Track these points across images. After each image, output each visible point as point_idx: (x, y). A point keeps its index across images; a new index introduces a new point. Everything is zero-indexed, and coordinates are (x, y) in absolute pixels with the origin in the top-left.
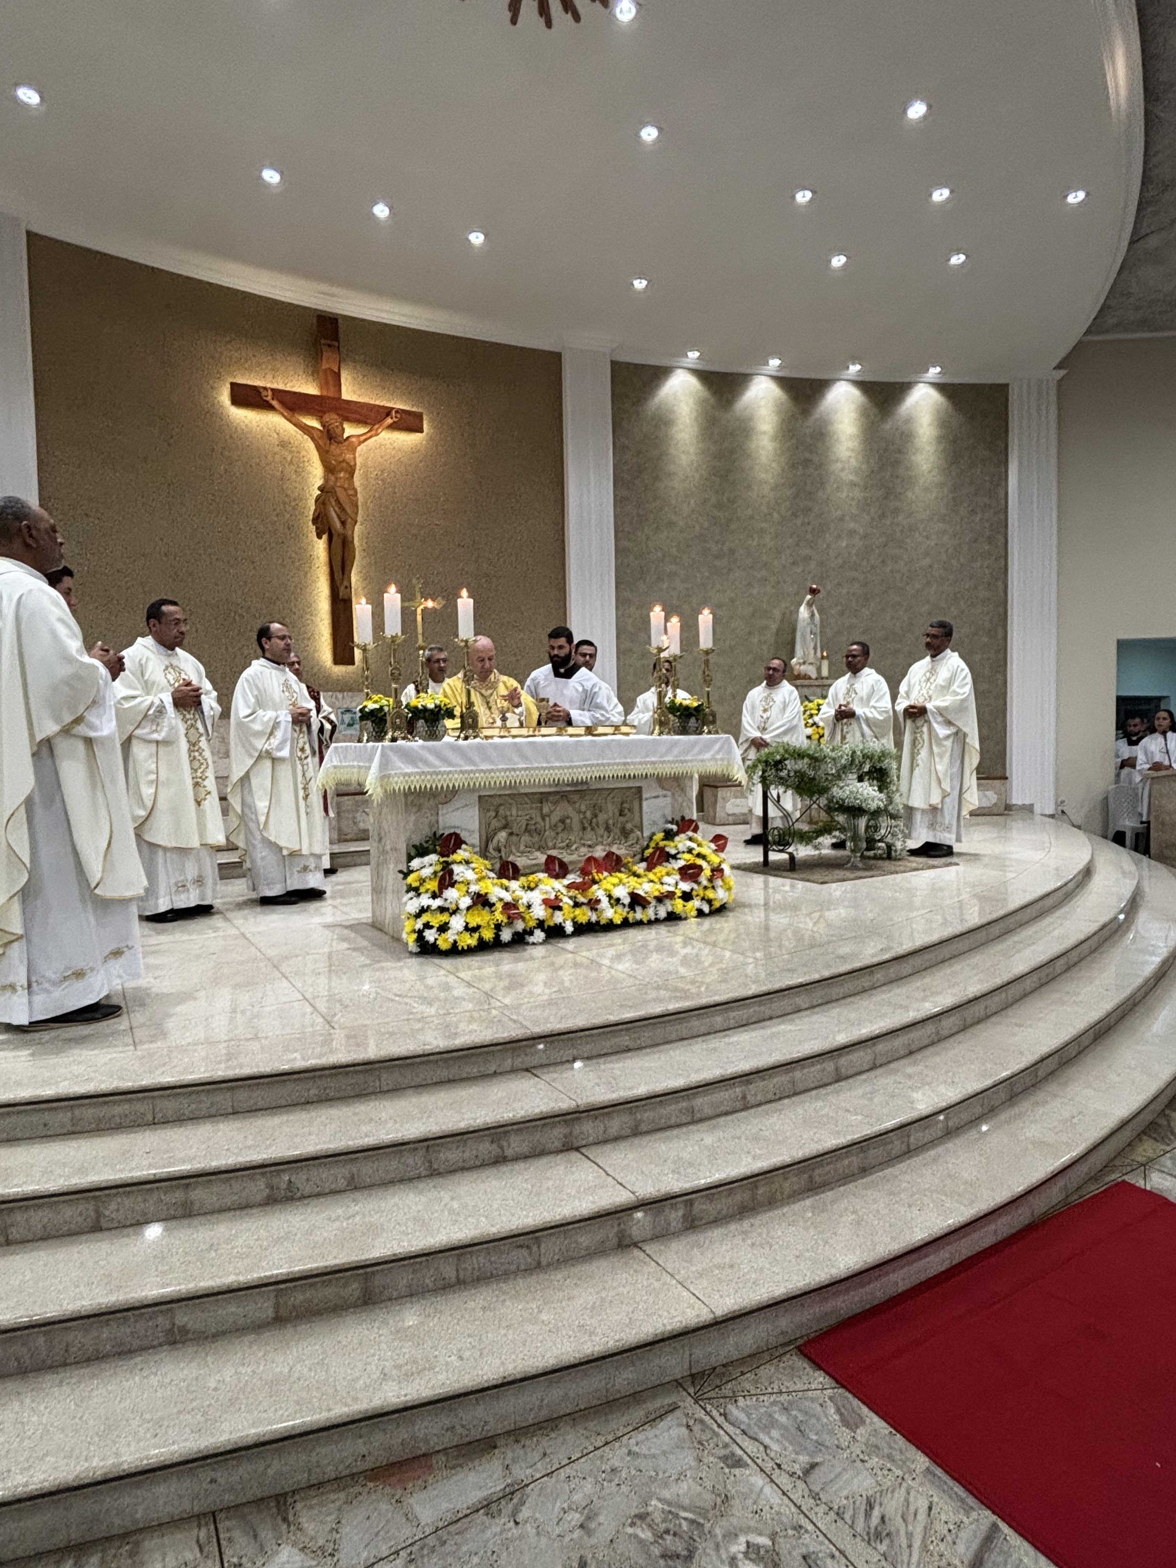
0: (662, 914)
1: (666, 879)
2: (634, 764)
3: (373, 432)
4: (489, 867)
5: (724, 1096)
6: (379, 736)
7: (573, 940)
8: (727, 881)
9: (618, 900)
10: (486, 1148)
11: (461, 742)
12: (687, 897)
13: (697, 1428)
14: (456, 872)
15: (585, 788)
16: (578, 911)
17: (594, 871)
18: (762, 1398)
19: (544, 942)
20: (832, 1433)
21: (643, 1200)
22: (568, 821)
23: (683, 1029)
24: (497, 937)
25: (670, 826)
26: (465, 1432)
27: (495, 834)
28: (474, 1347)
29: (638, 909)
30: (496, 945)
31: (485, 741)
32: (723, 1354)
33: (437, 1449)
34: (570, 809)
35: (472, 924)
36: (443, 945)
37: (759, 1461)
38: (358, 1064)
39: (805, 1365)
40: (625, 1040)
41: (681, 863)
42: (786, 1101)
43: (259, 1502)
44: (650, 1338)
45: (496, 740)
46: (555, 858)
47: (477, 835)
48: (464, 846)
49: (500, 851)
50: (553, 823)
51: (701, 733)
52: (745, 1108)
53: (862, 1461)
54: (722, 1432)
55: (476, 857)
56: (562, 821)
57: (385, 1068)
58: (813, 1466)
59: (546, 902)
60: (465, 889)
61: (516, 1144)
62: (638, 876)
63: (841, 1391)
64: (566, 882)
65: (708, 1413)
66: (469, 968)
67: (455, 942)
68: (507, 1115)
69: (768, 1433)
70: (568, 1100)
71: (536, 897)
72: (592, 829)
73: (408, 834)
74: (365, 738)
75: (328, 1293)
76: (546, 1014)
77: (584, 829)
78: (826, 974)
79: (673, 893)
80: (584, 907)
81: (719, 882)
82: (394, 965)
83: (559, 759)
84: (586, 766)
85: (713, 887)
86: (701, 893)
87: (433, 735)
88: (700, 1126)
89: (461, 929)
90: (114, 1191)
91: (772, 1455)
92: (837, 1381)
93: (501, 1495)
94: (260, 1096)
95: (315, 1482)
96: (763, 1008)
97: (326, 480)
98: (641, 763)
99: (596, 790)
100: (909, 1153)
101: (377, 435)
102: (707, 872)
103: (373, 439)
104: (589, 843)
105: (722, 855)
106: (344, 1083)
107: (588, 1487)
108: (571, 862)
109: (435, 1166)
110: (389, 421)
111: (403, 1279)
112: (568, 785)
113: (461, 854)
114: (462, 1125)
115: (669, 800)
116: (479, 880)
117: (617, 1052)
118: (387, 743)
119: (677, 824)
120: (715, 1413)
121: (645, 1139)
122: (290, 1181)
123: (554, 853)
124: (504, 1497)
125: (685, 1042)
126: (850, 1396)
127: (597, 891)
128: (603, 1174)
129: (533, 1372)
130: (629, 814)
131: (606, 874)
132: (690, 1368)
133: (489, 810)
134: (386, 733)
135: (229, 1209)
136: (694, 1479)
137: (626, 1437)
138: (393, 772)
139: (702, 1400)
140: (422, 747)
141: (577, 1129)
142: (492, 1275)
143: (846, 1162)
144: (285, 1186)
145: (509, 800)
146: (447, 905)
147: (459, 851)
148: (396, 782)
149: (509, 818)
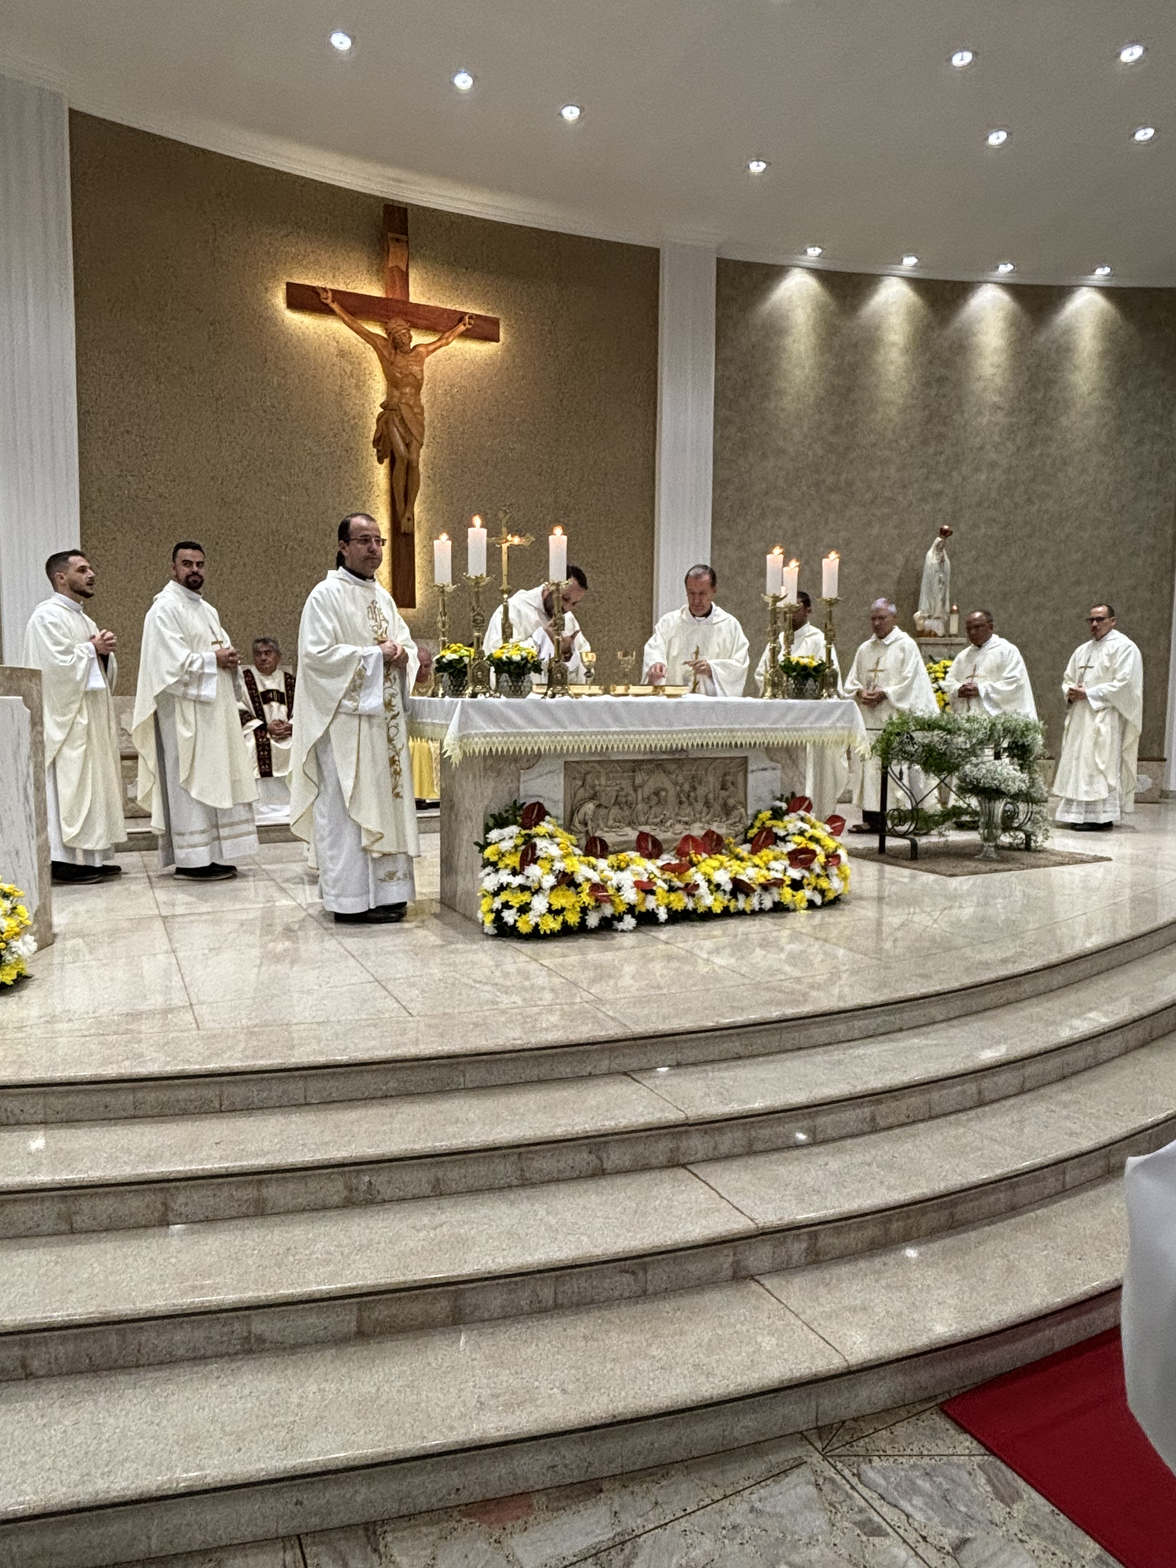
0: (768, 904)
1: (774, 864)
2: (742, 730)
3: (443, 341)
4: (575, 842)
5: (851, 1117)
6: (457, 691)
7: (667, 928)
8: (843, 869)
9: (718, 886)
10: (583, 1159)
11: (548, 700)
12: (797, 885)
13: (827, 1488)
14: (538, 848)
15: (683, 756)
16: (673, 897)
17: (692, 852)
18: (900, 1459)
19: (635, 930)
20: (983, 1505)
21: (763, 1228)
22: (663, 794)
23: (799, 1037)
24: (583, 920)
25: (778, 804)
26: (567, 1472)
27: (581, 805)
28: (578, 1380)
29: (741, 897)
30: (581, 930)
31: (574, 700)
32: (854, 1406)
33: (537, 1487)
34: (666, 780)
35: (556, 906)
36: (524, 927)
37: (901, 1531)
38: (442, 1057)
39: (948, 1426)
40: (736, 1046)
41: (791, 847)
42: (921, 1125)
43: (347, 1529)
44: (776, 1385)
45: (584, 698)
46: (647, 835)
47: (561, 805)
48: (547, 818)
49: (586, 825)
50: (646, 794)
51: (819, 697)
52: (875, 1130)
53: (1021, 1541)
54: (856, 1495)
55: (561, 830)
56: (657, 794)
57: (470, 1063)
58: (965, 1542)
59: (638, 884)
60: (548, 866)
61: (615, 1157)
62: (742, 859)
63: (991, 1458)
64: (660, 863)
65: (839, 1472)
66: (552, 955)
67: (537, 925)
68: (609, 1124)
69: (910, 1501)
70: (675, 1111)
71: (626, 879)
72: (690, 804)
73: (486, 802)
74: (441, 692)
75: (416, 1309)
76: (646, 1011)
77: (681, 803)
78: (968, 981)
79: (782, 881)
80: (680, 892)
81: (834, 870)
82: (469, 947)
83: (657, 723)
84: (687, 731)
85: (827, 876)
86: (813, 881)
87: (517, 691)
88: (821, 1149)
89: (544, 911)
90: (183, 1183)
91: (916, 1525)
92: (987, 1448)
93: (611, 1544)
94: (334, 1086)
95: (406, 1512)
96: (892, 1018)
97: (390, 396)
98: (749, 730)
99: (695, 759)
100: (1064, 1192)
101: (447, 344)
102: (821, 858)
103: (443, 349)
104: (686, 819)
105: (839, 839)
106: (425, 1076)
107: (707, 1544)
108: (666, 841)
109: (528, 1175)
110: (462, 328)
111: (496, 1300)
112: (664, 753)
113: (545, 827)
114: (559, 1132)
115: (779, 773)
116: (564, 857)
117: (725, 1060)
118: (467, 699)
119: (787, 801)
120: (846, 1472)
121: (761, 1160)
122: (370, 1183)
123: (646, 829)
124: (614, 1546)
125: (802, 1053)
126: (1003, 1467)
127: (696, 876)
128: (717, 1196)
129: (646, 1412)
130: (732, 788)
131: (705, 855)
132: (817, 1420)
133: (575, 778)
134: (465, 687)
135: (304, 1211)
136: (827, 1545)
137: (747, 1492)
138: (473, 732)
139: (831, 1456)
140: (506, 705)
141: (684, 1144)
142: (592, 1301)
143: (992, 1199)
144: (364, 1188)
145: (598, 767)
146: (529, 884)
147: (542, 823)
148: (477, 744)
149: (597, 788)
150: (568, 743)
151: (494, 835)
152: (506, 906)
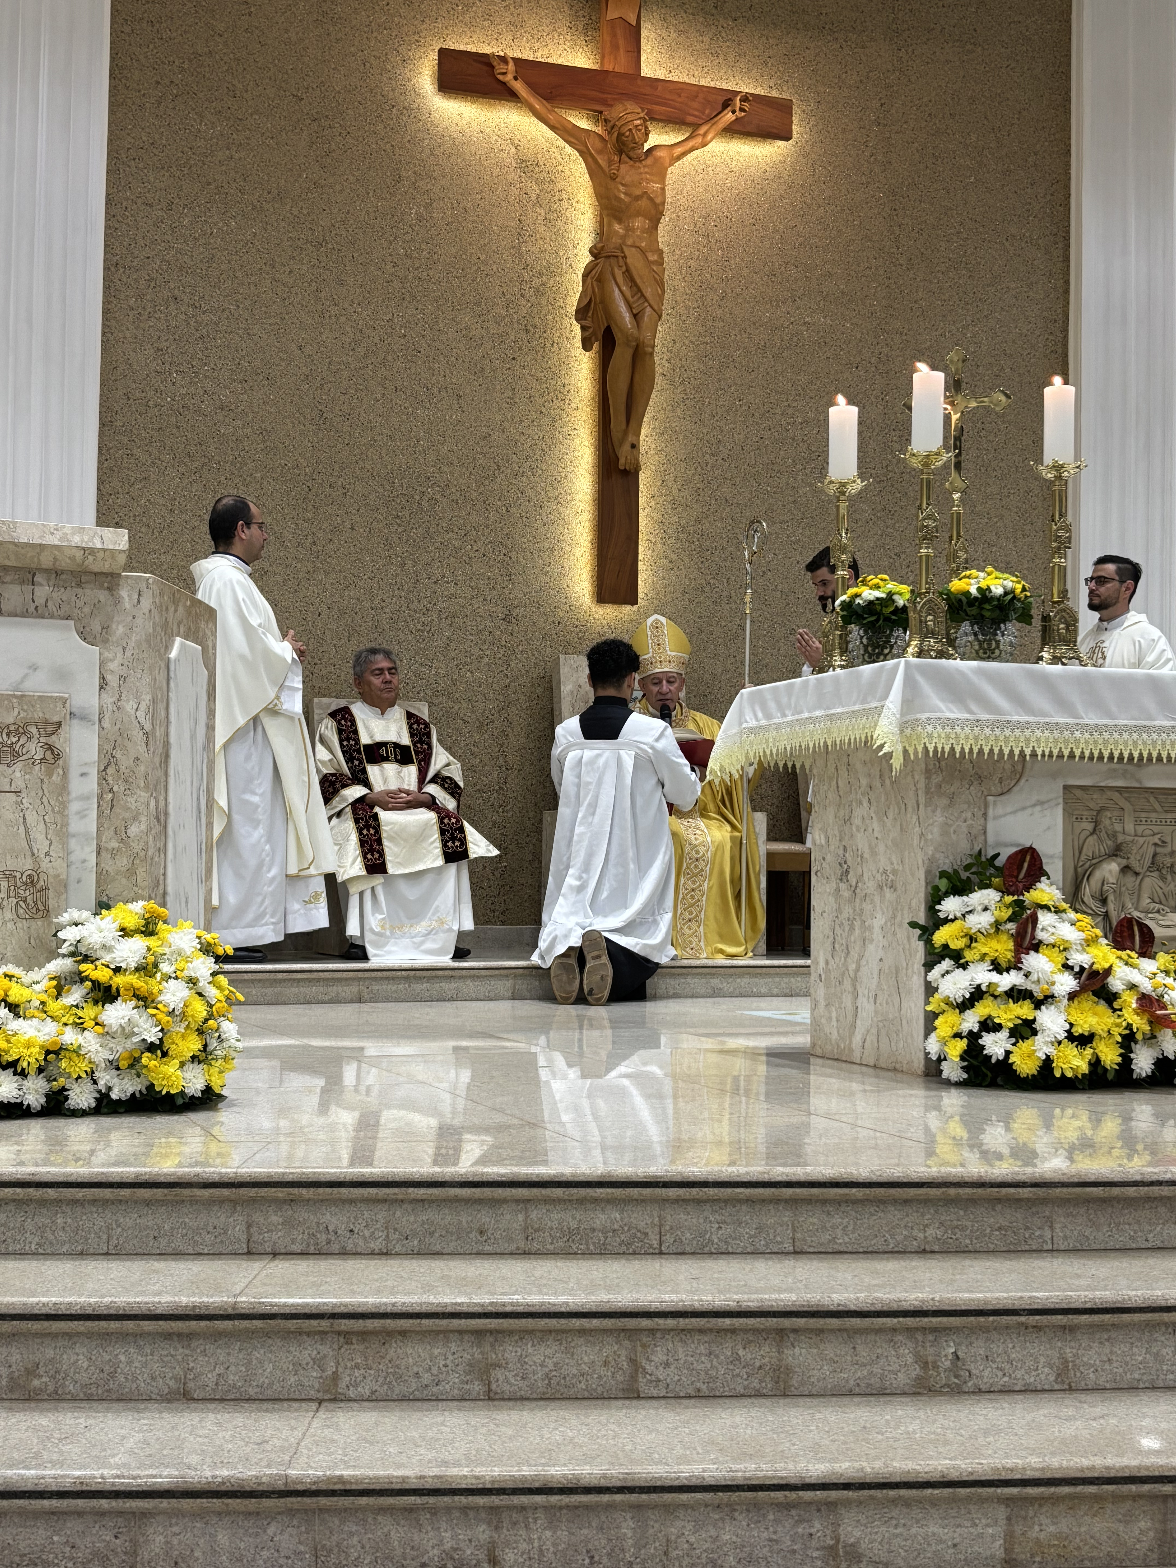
3: (699, 140)
6: (879, 655)
14: (1039, 926)
24: (1127, 1060)
27: (1095, 866)
30: (1124, 1079)
35: (1080, 1029)
36: (1023, 1066)
47: (1059, 865)
48: (1043, 879)
60: (1060, 959)
67: (1048, 1061)
73: (929, 851)
74: (841, 660)
87: (993, 651)
89: (1061, 1035)
97: (602, 232)
101: (704, 145)
103: (696, 152)
110: (728, 117)
113: (1046, 892)
116: (1085, 945)
118: (911, 661)
133: (1079, 819)
135: (851, 1394)
138: (925, 717)
140: (977, 671)
144: (948, 1364)
145: (1123, 803)
146: (1030, 986)
147: (1038, 884)
148: (930, 736)
149: (1121, 838)
150: (1085, 744)
151: (951, 905)
152: (989, 1026)
